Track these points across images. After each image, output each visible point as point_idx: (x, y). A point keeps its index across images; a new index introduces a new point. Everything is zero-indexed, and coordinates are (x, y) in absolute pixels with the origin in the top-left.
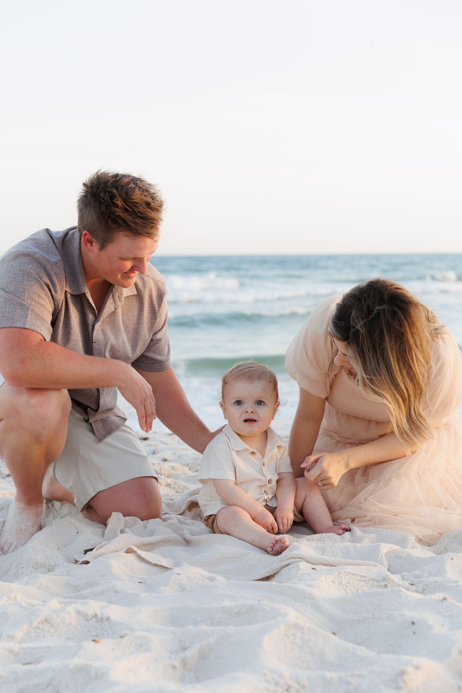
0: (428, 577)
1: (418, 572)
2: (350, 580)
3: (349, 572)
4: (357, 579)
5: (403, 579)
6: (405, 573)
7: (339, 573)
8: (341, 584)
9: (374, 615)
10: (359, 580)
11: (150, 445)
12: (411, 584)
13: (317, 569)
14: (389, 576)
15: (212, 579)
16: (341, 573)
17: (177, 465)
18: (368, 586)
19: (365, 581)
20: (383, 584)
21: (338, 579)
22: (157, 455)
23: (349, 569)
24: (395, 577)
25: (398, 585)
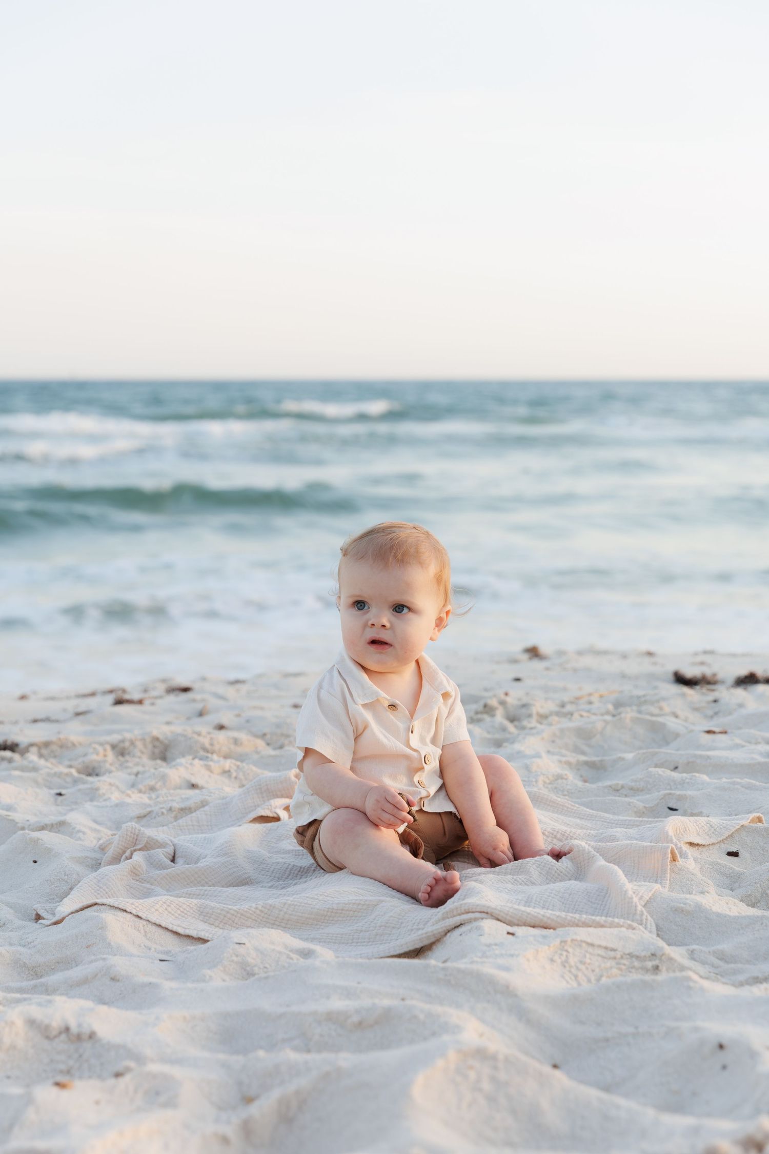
2: (585, 956)
3: (582, 941)
4: (599, 955)
5: (692, 958)
7: (563, 941)
8: (566, 965)
9: (636, 1027)
10: (603, 957)
13: (517, 934)
14: (662, 948)
15: (307, 954)
16: (565, 942)
17: (243, 736)
18: (621, 970)
19: (615, 958)
20: (649, 964)
21: (561, 955)
22: (206, 718)
23: (582, 934)
24: (677, 953)
25: (683, 968)
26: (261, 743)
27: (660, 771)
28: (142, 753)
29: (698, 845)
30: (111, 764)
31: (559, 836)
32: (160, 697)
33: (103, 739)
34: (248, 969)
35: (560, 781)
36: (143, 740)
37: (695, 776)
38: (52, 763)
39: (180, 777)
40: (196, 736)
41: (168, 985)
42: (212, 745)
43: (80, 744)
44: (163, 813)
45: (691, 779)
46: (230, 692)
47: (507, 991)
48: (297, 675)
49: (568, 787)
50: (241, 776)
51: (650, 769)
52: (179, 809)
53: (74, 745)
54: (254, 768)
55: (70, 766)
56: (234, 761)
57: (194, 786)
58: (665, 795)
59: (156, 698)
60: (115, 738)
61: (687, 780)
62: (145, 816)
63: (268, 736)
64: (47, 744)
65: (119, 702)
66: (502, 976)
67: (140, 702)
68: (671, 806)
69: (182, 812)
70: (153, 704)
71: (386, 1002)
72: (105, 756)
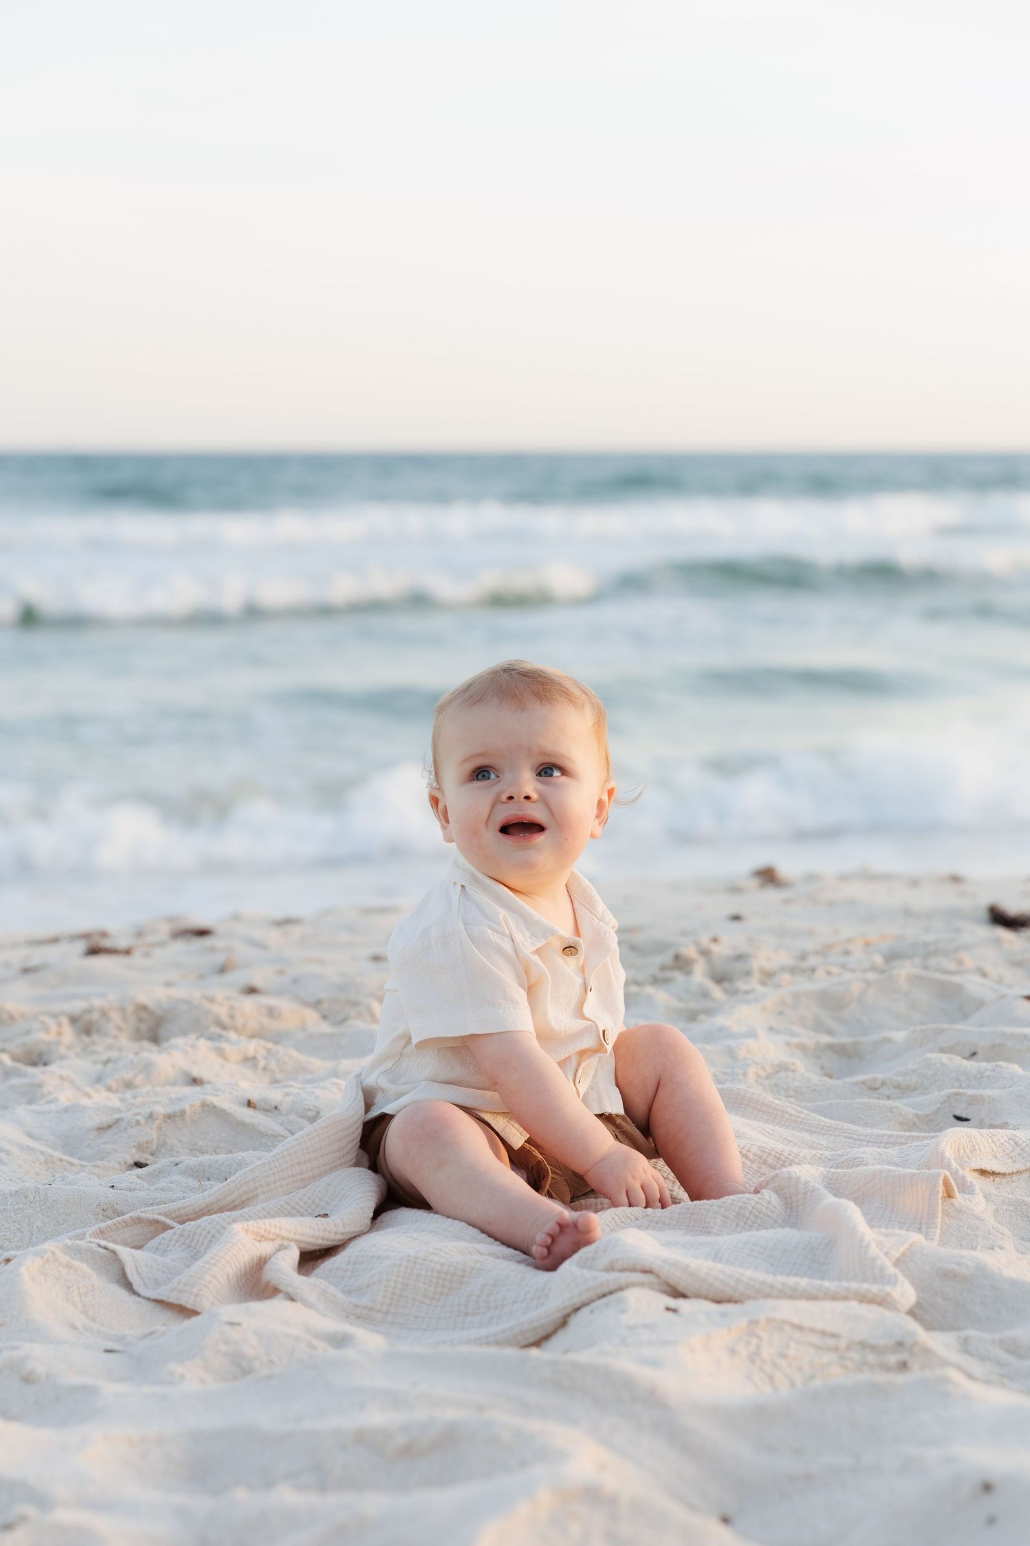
2: (788, 1346)
3: (785, 1322)
4: (810, 1344)
7: (754, 1323)
8: (757, 1360)
9: (857, 1457)
10: (818, 1348)
11: (213, 950)
13: (682, 1312)
14: (913, 1333)
16: (757, 1323)
17: (283, 1004)
18: (845, 1367)
19: (836, 1349)
20: (893, 1359)
21: (748, 1344)
22: (230, 977)
23: (786, 1310)
24: (939, 1342)
25: (945, 1363)
26: (311, 1016)
27: (944, 1058)
28: (120, 1029)
29: (993, 1173)
30: (69, 1048)
31: (770, 1160)
32: (161, 944)
33: (56, 1007)
34: (244, 1364)
35: (783, 1074)
36: (122, 1009)
37: (1000, 1066)
39: (173, 1067)
40: (206, 1004)
41: (110, 1389)
42: (232, 1017)
43: (23, 1016)
44: (138, 1123)
45: (993, 1071)
46: (273, 937)
47: (652, 1399)
48: (383, 911)
49: (797, 1084)
50: (273, 1065)
51: (929, 1055)
52: (164, 1116)
53: (12, 1017)
54: (295, 1054)
55: (1, 1050)
56: (262, 1042)
57: (195, 1081)
58: (949, 1097)
59: (153, 945)
60: (77, 1006)
61: (988, 1073)
62: (109, 1127)
63: (325, 1005)
65: (94, 951)
66: (645, 1374)
67: (128, 952)
68: (958, 1113)
69: (169, 1121)
70: (147, 955)
71: (451, 1414)
72: (59, 1034)
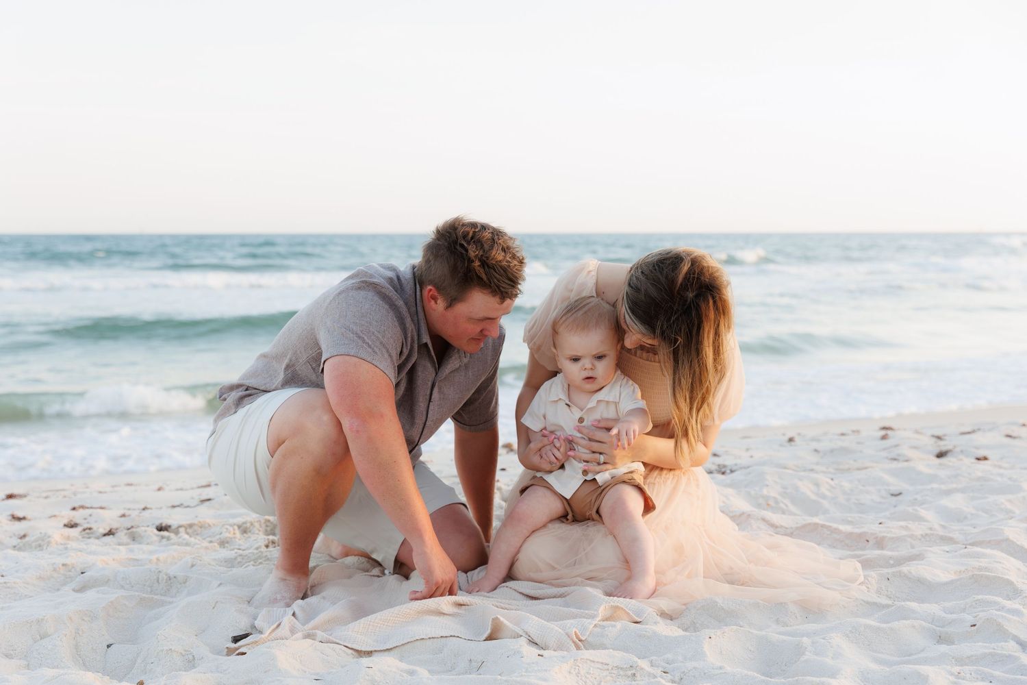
0: (683, 662)
1: (669, 656)
2: (591, 670)
3: (587, 659)
4: (598, 668)
5: (652, 666)
6: (654, 658)
7: (575, 660)
8: (578, 675)
10: (601, 669)
12: (665, 673)
13: (545, 656)
14: (637, 663)
15: (411, 673)
16: (577, 660)
18: (612, 677)
19: (608, 670)
20: (630, 673)
21: (575, 668)
23: (587, 654)
28: (259, 531)
33: (231, 521)
38: (199, 540)
43: (214, 525)
53: (210, 526)
55: (211, 542)
60: (239, 520)
64: (191, 526)
72: (234, 534)
